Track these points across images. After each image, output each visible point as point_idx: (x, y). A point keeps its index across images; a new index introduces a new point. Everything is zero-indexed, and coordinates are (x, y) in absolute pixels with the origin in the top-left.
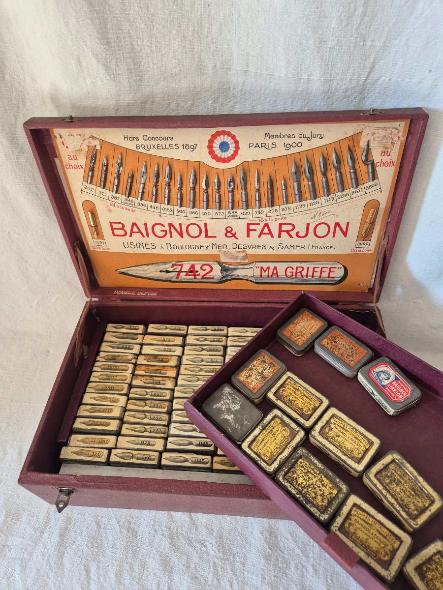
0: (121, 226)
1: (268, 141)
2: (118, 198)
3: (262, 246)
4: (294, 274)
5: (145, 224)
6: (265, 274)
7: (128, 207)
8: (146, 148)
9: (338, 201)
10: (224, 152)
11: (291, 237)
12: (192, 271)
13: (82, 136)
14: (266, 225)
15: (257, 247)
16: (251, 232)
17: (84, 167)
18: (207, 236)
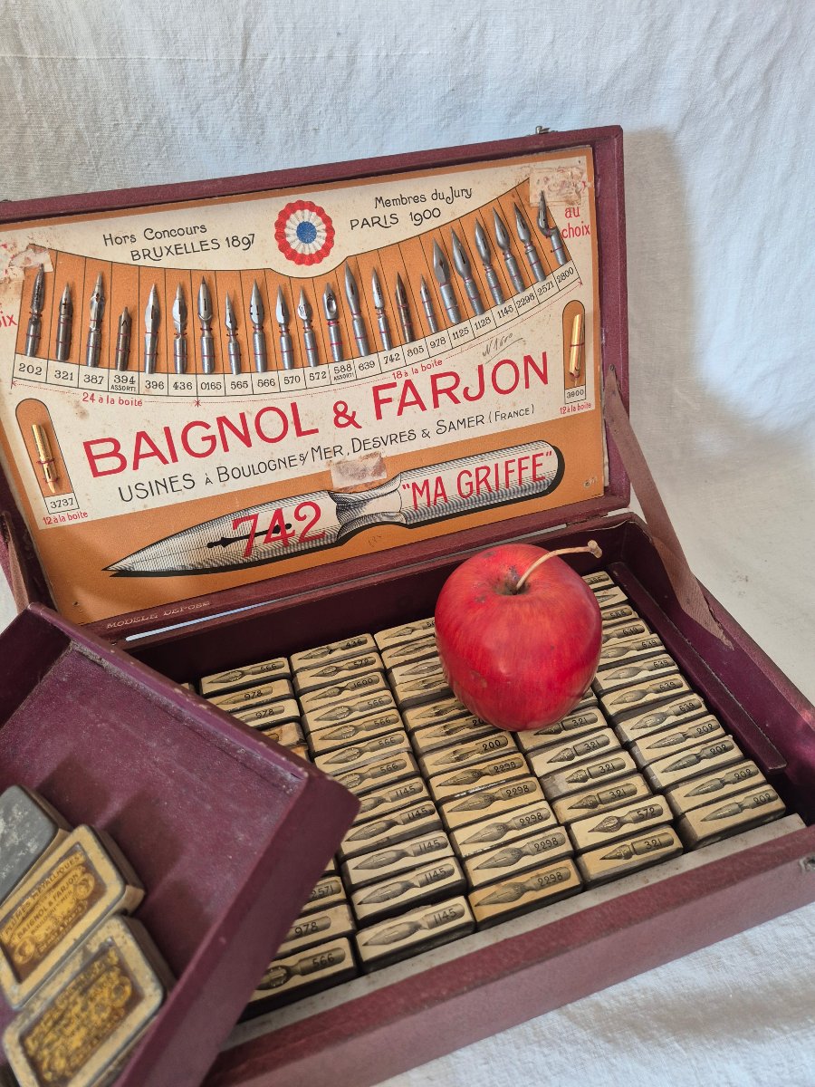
0: (110, 447)
1: (383, 211)
2: (99, 380)
3: (407, 433)
4: (475, 488)
5: (167, 430)
6: (422, 501)
7: (124, 397)
8: (152, 255)
9: (521, 310)
10: (308, 242)
11: (456, 401)
12: (278, 527)
13: (9, 247)
14: (409, 384)
15: (398, 440)
16: (383, 406)
17: (16, 319)
18: (300, 433)
